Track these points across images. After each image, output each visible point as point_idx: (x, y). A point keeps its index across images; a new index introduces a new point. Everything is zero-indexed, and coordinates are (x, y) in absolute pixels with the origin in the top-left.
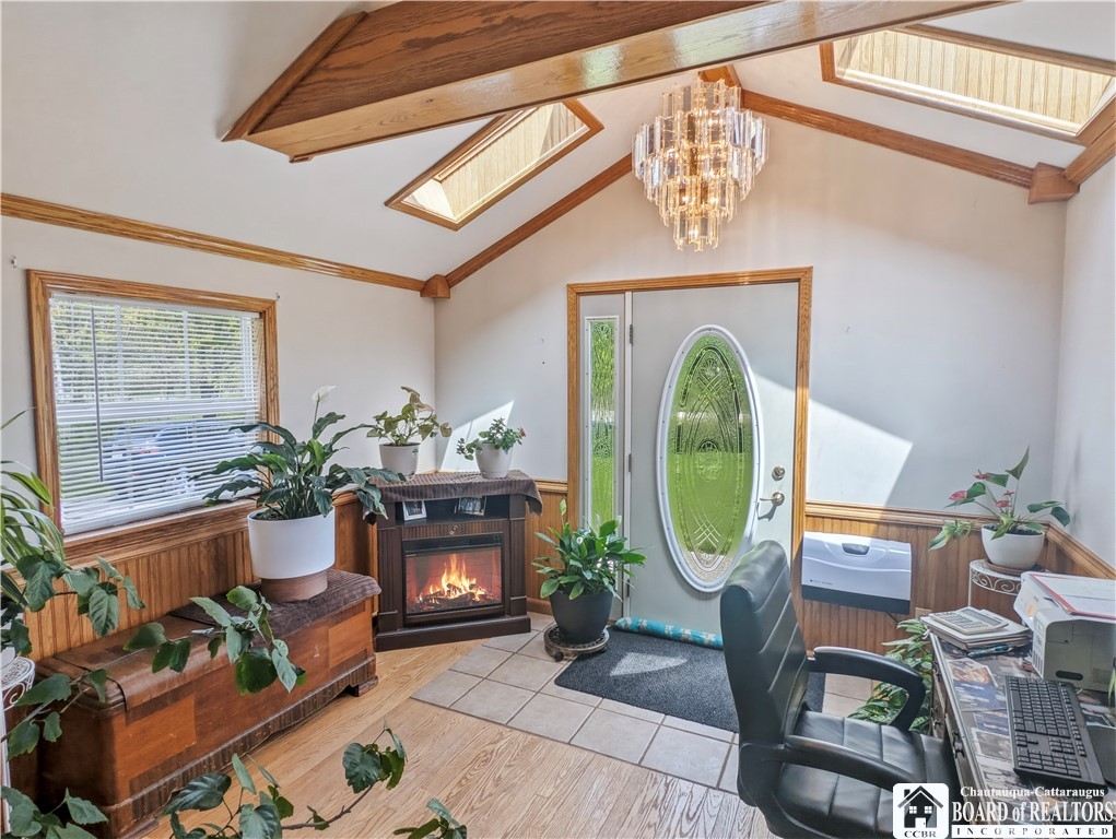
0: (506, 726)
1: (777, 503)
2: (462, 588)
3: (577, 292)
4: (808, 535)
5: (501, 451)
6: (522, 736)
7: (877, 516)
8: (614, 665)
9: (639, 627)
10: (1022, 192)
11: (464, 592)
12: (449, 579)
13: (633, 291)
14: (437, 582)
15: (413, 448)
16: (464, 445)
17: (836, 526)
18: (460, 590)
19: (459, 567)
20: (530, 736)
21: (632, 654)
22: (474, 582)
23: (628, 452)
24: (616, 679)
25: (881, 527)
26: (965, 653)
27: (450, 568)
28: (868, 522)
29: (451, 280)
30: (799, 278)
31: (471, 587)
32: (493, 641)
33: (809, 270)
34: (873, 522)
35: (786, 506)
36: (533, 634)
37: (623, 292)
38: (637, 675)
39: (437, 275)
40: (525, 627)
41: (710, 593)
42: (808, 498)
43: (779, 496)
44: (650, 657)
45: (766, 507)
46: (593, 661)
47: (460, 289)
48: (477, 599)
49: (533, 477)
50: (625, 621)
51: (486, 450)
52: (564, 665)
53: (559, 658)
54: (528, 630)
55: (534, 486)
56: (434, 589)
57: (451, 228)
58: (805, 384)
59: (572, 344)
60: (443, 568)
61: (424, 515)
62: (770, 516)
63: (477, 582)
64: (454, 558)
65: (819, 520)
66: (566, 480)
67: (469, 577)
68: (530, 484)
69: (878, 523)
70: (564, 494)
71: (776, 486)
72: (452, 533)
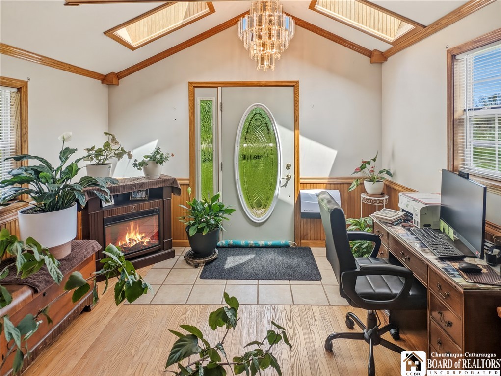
0: (186, 304)
1: (288, 179)
2: (137, 239)
3: (193, 86)
4: (302, 192)
5: (159, 164)
6: (197, 307)
7: (326, 181)
8: (224, 264)
9: (229, 245)
10: (368, 59)
11: (138, 242)
12: (129, 236)
13: (222, 86)
14: (123, 238)
15: (108, 166)
16: (137, 163)
17: (311, 186)
18: (136, 241)
19: (135, 228)
20: (201, 306)
21: (230, 257)
22: (143, 235)
23: (220, 161)
24: (229, 270)
25: (328, 185)
26: (392, 224)
27: (130, 229)
28: (323, 183)
29: (119, 76)
30: (295, 85)
31: (142, 238)
32: (156, 265)
33: (298, 82)
34: (325, 183)
35: (292, 181)
36: (176, 257)
37: (217, 87)
38: (237, 266)
39: (112, 72)
40: (172, 255)
41: (261, 223)
42: (300, 176)
43: (289, 176)
44: (239, 257)
45: (283, 182)
46: (214, 264)
47: (124, 81)
48: (145, 244)
49: (176, 177)
50: (222, 243)
51: (150, 165)
52: (200, 270)
53: (196, 267)
54: (174, 256)
55: (176, 181)
56: (121, 242)
57: (131, 49)
58: (298, 129)
59: (191, 111)
60: (127, 230)
61: (113, 203)
62: (285, 185)
63: (145, 235)
64: (132, 224)
65: (305, 185)
66: (188, 177)
67: (141, 233)
68: (174, 181)
69: (327, 184)
70: (188, 185)
71: (287, 172)
72: (133, 211)
